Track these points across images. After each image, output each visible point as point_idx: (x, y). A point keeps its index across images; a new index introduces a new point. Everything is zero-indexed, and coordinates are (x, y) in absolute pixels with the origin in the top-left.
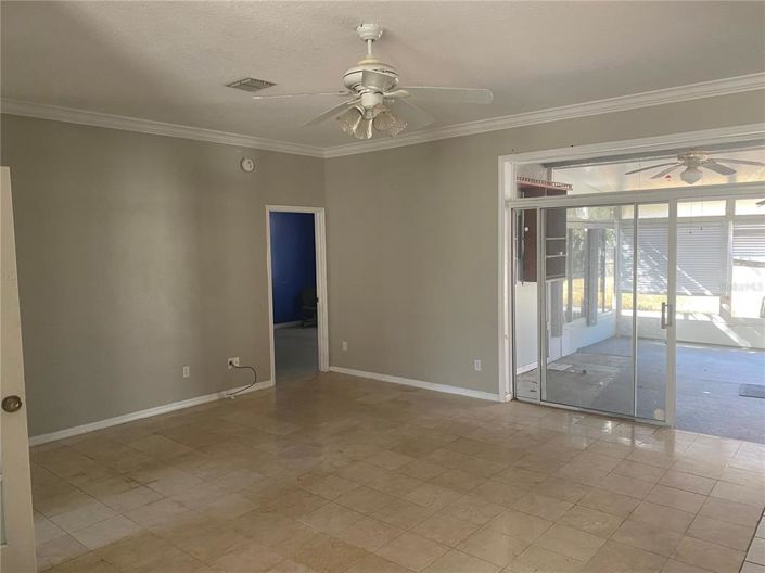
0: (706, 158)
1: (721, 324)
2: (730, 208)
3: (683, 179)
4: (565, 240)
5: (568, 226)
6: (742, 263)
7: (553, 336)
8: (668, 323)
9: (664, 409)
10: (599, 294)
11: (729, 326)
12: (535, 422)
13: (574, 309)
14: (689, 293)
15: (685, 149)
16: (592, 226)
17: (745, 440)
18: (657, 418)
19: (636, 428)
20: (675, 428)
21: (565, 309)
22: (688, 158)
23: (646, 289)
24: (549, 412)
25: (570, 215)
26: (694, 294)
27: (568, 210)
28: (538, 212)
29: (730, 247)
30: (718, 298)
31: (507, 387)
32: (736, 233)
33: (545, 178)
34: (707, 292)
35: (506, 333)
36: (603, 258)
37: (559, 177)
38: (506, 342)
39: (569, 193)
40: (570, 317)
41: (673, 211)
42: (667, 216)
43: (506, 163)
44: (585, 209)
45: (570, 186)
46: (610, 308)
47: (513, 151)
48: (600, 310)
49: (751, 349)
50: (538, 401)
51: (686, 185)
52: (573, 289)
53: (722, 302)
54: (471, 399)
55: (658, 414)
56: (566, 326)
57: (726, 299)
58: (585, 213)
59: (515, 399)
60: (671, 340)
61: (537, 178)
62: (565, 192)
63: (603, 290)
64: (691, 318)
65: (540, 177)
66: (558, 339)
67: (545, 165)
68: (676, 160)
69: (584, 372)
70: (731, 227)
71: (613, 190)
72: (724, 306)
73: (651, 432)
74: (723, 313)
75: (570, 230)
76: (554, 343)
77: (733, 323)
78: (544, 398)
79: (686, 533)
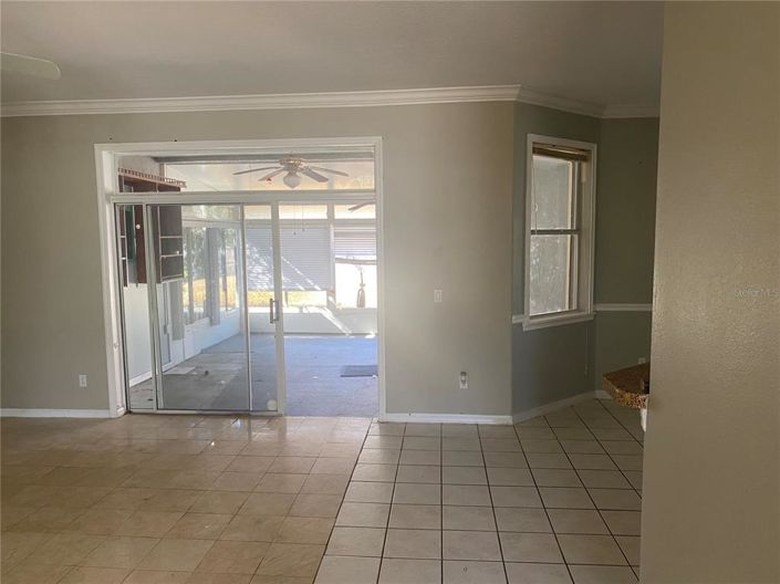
0: (304, 165)
1: (328, 314)
2: (331, 213)
3: (286, 183)
4: (181, 239)
5: (184, 224)
6: (341, 261)
7: (174, 339)
8: (276, 317)
9: (276, 400)
10: (222, 293)
11: (336, 316)
12: (150, 434)
13: (196, 310)
14: (302, 288)
15: (286, 155)
16: (211, 226)
17: (344, 415)
18: (270, 408)
19: (252, 421)
20: (286, 415)
21: (186, 310)
22: (290, 163)
23: (266, 287)
24: (166, 419)
25: (185, 213)
26: (307, 290)
27: (183, 207)
28: (144, 209)
29: (332, 247)
30: (325, 292)
31: (119, 400)
32: (336, 234)
33: (156, 173)
34: (317, 287)
35: (115, 341)
36: (224, 258)
37: (172, 173)
38: (116, 350)
39: (182, 190)
40: (192, 318)
41: (275, 213)
42: (270, 217)
43: (104, 153)
44: (202, 207)
45: (184, 183)
46: (234, 307)
47: (111, 140)
48: (222, 309)
49: (353, 334)
50: (155, 410)
51: (288, 188)
52: (193, 290)
53: (328, 295)
54: (77, 420)
55: (271, 405)
56: (187, 328)
57: (332, 292)
58: (202, 212)
59: (128, 412)
60: (279, 333)
61: (147, 172)
62: (179, 189)
63: (225, 290)
64: (305, 311)
65: (150, 171)
66: (181, 341)
67: (156, 159)
68: (278, 165)
69: (207, 373)
70: (332, 230)
71: (231, 189)
72: (331, 299)
73: (265, 422)
74: (330, 306)
75: (188, 229)
76: (176, 346)
77: (337, 313)
78: (161, 405)
79: (288, 515)
